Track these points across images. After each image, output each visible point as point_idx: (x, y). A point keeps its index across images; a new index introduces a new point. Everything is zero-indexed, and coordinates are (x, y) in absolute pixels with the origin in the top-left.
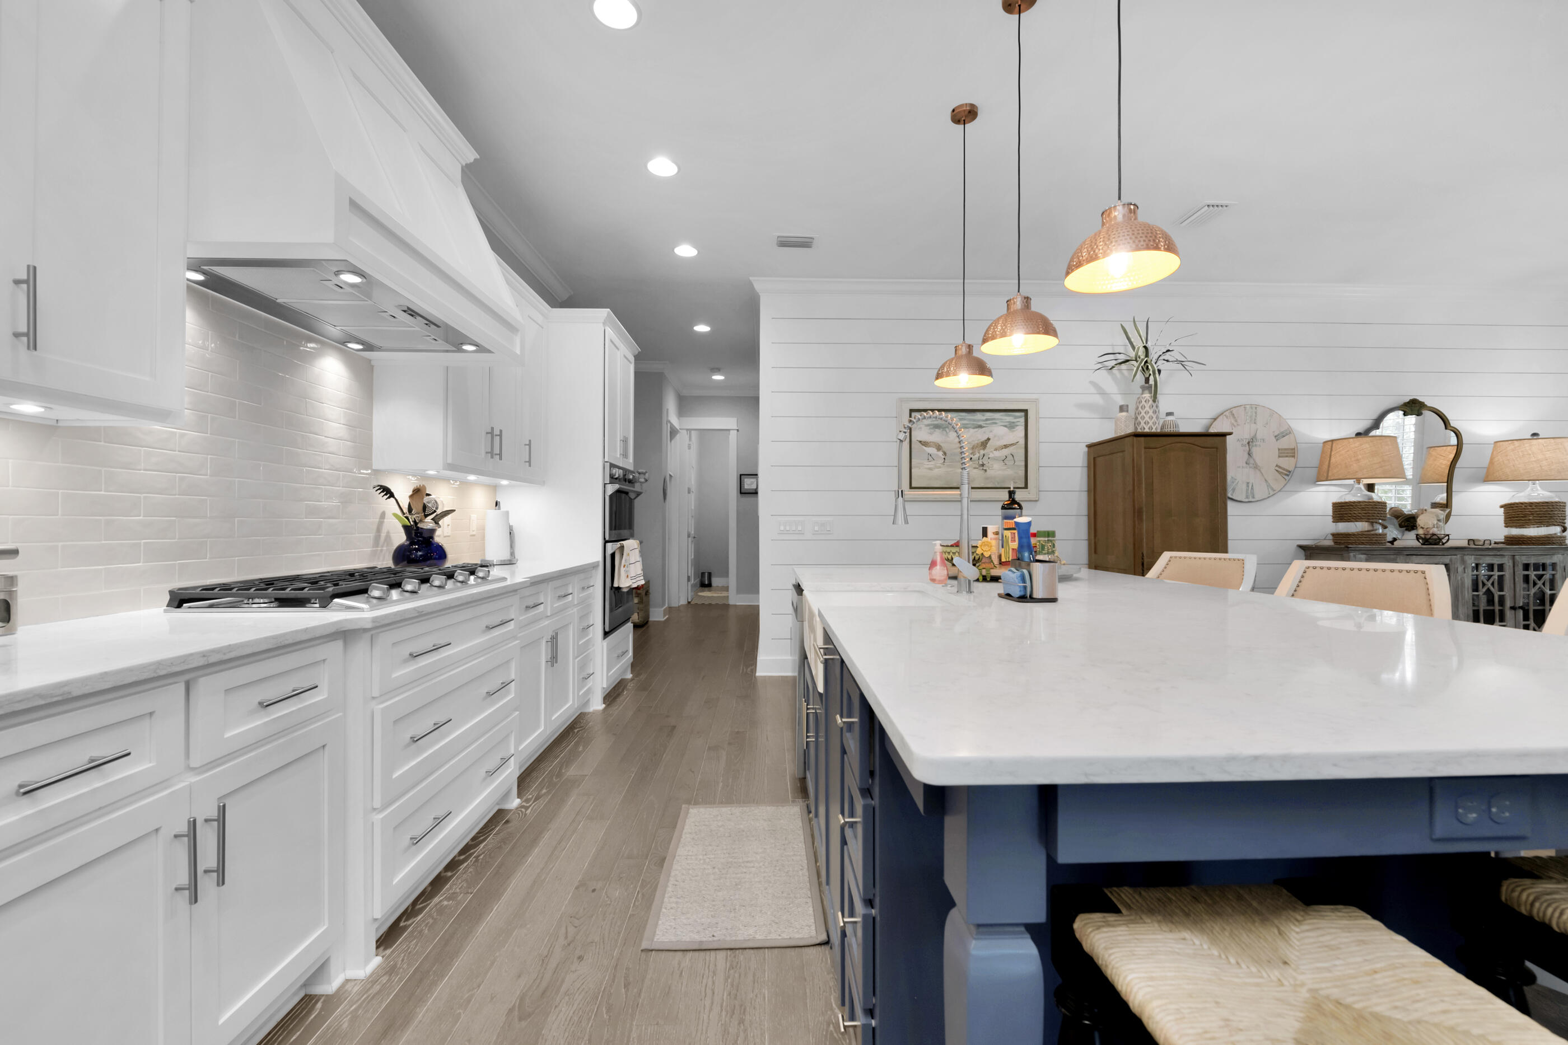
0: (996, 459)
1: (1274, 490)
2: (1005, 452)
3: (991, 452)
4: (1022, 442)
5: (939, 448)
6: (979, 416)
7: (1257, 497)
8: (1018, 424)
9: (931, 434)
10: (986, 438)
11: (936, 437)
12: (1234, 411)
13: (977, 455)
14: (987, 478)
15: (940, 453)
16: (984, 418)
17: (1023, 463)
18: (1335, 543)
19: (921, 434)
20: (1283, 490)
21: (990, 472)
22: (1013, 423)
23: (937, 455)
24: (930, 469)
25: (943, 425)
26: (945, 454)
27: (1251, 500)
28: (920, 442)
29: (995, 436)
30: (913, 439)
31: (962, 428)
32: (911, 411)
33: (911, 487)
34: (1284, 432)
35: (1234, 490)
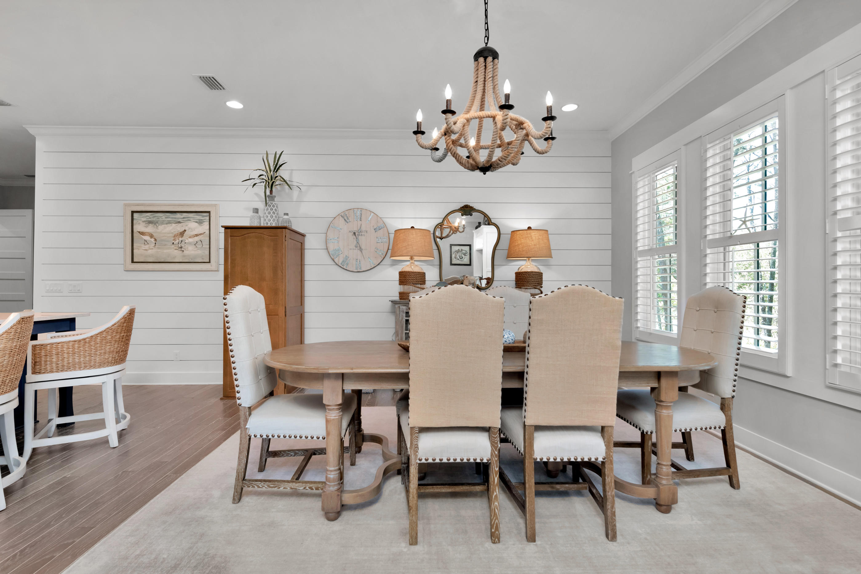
0: (190, 244)
1: (375, 264)
2: (197, 239)
3: (187, 239)
5: (151, 236)
6: (178, 215)
7: (363, 269)
8: (204, 221)
9: (146, 227)
10: (183, 230)
11: (150, 229)
12: (347, 213)
13: (177, 241)
14: (184, 256)
15: (153, 240)
16: (182, 217)
17: (208, 246)
18: (399, 299)
19: (138, 227)
20: (381, 264)
21: (186, 252)
22: (202, 220)
23: (151, 241)
24: (146, 250)
25: (154, 221)
26: (156, 240)
27: (359, 270)
28: (139, 232)
29: (189, 229)
30: (135, 230)
31: (167, 224)
32: (133, 212)
33: (133, 261)
34: (381, 226)
35: (347, 264)
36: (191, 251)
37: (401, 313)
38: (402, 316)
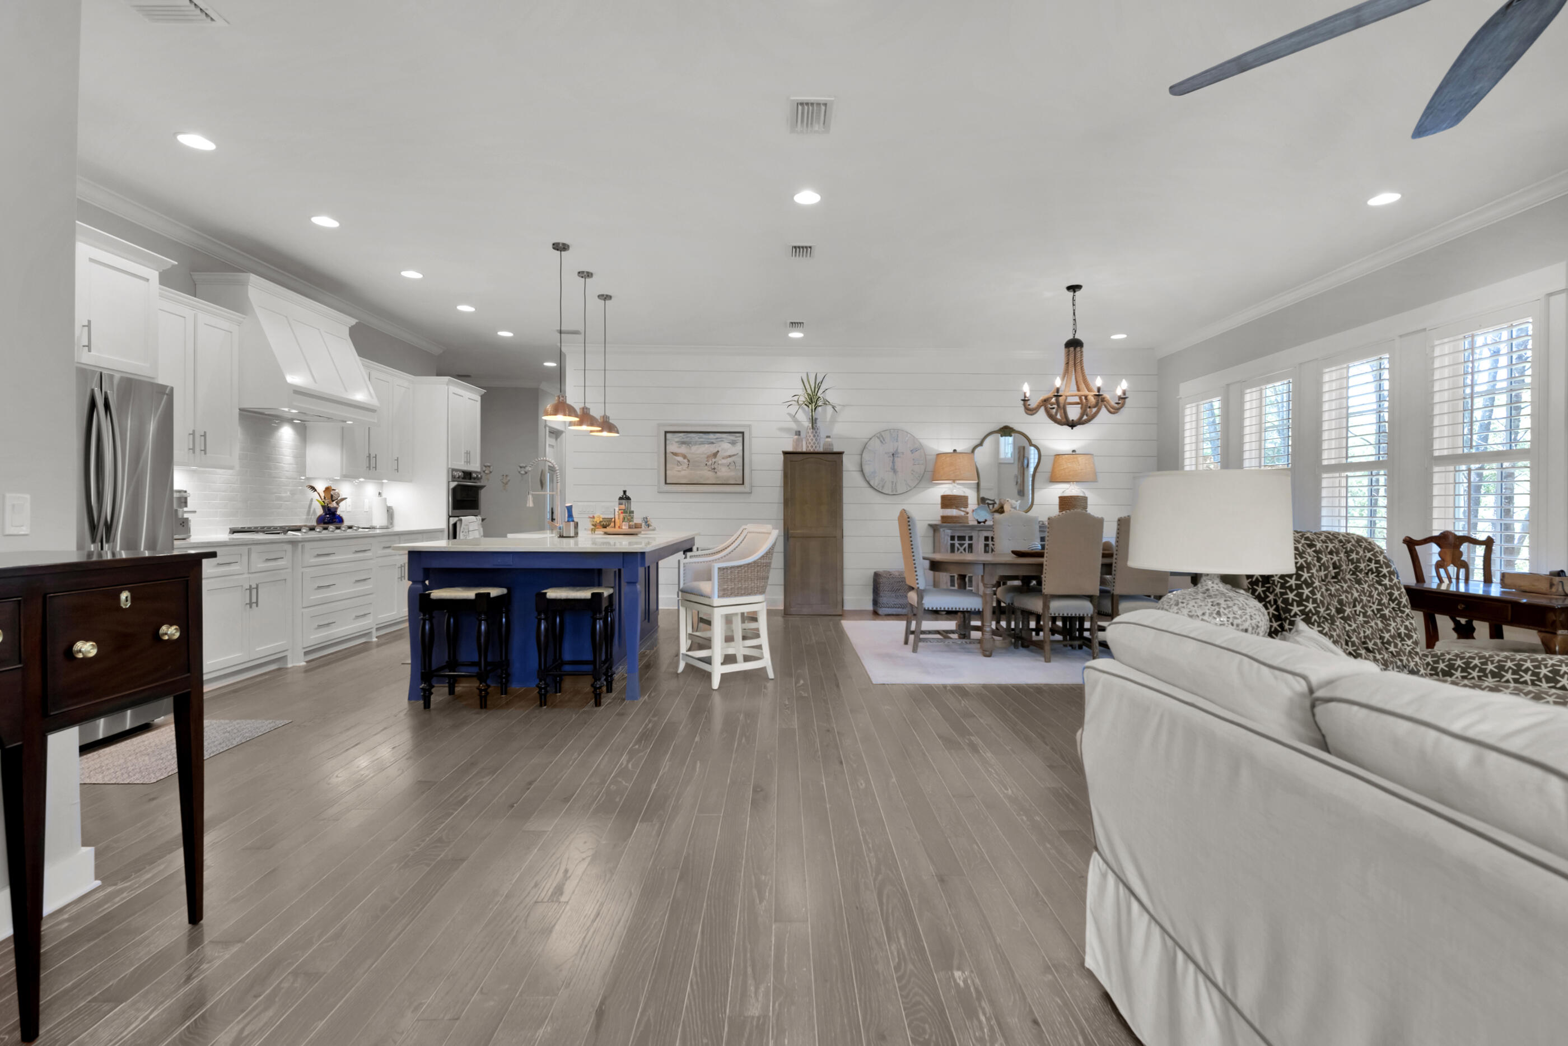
0: (722, 465)
1: (910, 487)
2: (730, 460)
3: (720, 460)
4: (741, 454)
5: (685, 457)
6: (711, 436)
7: (899, 492)
8: (738, 441)
9: (680, 447)
10: (716, 450)
11: (683, 450)
12: (883, 434)
13: (711, 462)
14: (717, 478)
15: (686, 461)
16: (715, 437)
17: (741, 468)
18: (943, 522)
19: (672, 447)
20: (917, 486)
21: (719, 474)
22: (735, 440)
23: (684, 462)
24: (679, 471)
25: (687, 442)
26: (689, 461)
27: (895, 493)
28: (672, 453)
29: (722, 450)
30: (668, 451)
31: (700, 444)
32: (666, 432)
33: (666, 483)
34: (917, 448)
35: (883, 487)
36: (724, 473)
37: (946, 537)
38: (947, 540)
